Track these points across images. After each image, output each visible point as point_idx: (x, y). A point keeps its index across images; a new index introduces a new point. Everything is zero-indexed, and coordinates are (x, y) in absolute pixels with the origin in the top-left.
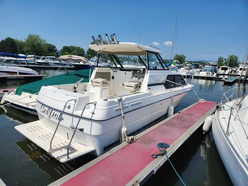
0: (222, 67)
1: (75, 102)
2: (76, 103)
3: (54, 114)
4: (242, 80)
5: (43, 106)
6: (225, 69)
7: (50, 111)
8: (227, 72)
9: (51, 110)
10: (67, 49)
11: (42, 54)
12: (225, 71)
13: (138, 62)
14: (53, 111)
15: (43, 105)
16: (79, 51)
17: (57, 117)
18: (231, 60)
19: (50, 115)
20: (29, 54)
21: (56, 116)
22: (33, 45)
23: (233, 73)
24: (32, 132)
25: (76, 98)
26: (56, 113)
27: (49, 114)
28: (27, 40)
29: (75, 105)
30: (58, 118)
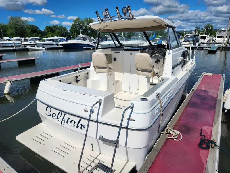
0: (201, 36)
1: (100, 104)
2: (102, 106)
3: (68, 120)
4: (223, 48)
5: (49, 109)
6: (204, 38)
7: (63, 116)
8: (206, 41)
9: (63, 114)
10: (50, 28)
11: (25, 35)
12: (204, 40)
13: (123, 37)
14: (67, 116)
15: (49, 106)
16: (62, 30)
17: (74, 124)
18: (207, 29)
19: (63, 122)
20: (13, 37)
21: (73, 122)
22: (16, 27)
23: (211, 41)
24: (40, 143)
25: (101, 98)
26: (72, 118)
27: (61, 119)
28: (9, 23)
29: (99, 108)
30: (76, 125)
